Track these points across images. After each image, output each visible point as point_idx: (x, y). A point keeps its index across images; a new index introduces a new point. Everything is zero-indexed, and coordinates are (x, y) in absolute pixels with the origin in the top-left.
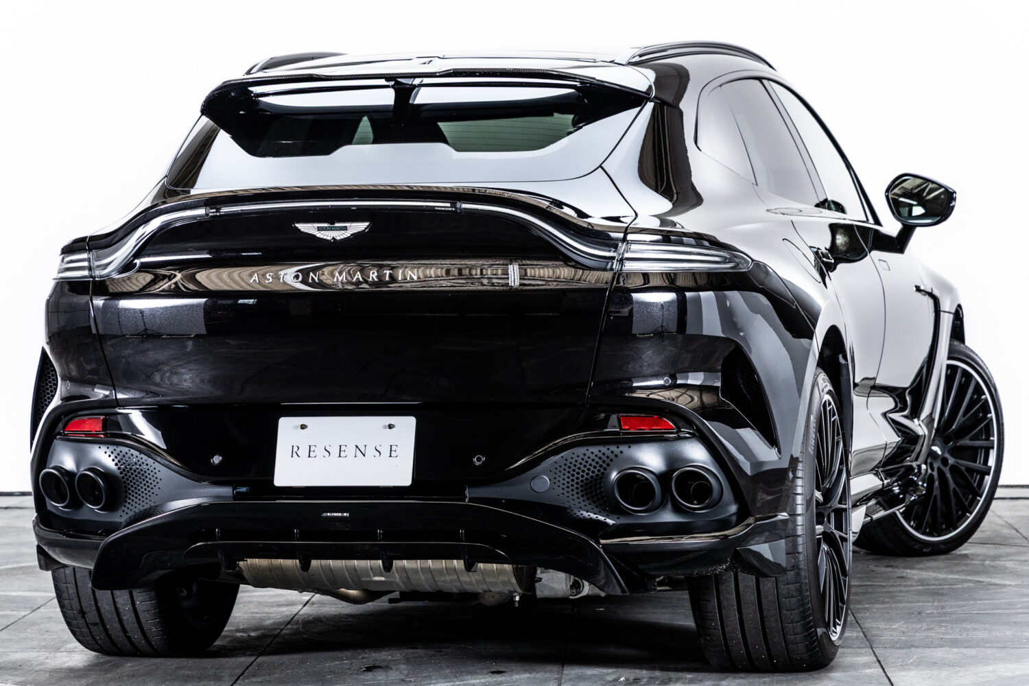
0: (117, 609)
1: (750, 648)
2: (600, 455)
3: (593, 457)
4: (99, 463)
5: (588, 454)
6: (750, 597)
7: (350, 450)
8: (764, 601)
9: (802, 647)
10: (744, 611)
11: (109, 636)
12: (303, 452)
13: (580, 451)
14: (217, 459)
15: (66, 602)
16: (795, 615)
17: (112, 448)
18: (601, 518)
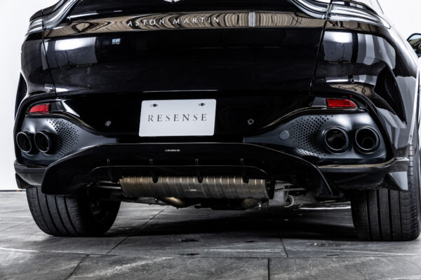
0: (58, 212)
1: (382, 227)
2: (316, 120)
3: (312, 121)
4: (46, 127)
5: (310, 119)
6: (384, 199)
7: (180, 117)
8: (392, 201)
9: (409, 226)
10: (381, 207)
11: (55, 226)
12: (155, 118)
13: (306, 117)
14: (108, 123)
15: (34, 208)
16: (408, 209)
17: (53, 120)
18: (316, 155)
